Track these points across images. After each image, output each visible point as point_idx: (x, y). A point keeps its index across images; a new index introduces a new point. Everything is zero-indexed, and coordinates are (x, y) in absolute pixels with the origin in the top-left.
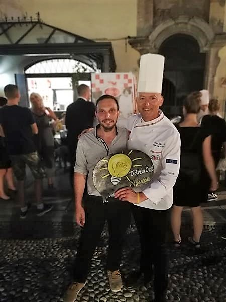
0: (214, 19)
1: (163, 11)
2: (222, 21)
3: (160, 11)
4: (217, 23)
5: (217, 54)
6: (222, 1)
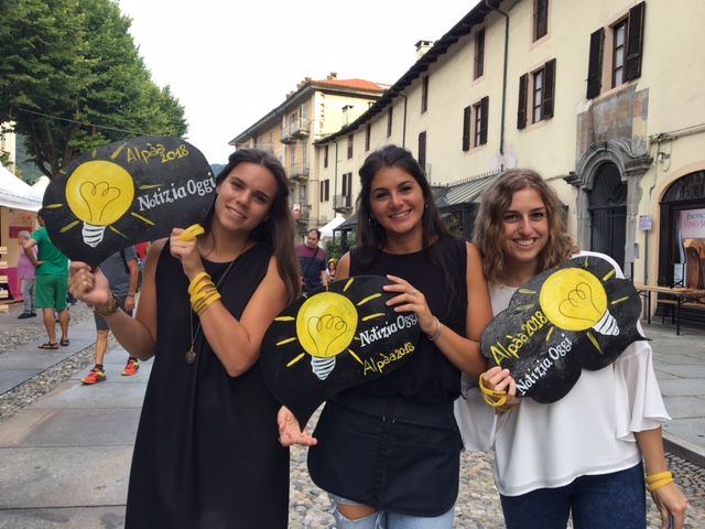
0: (637, 138)
1: (601, 136)
2: (644, 140)
3: (598, 137)
4: (639, 142)
5: (637, 185)
6: (645, 113)
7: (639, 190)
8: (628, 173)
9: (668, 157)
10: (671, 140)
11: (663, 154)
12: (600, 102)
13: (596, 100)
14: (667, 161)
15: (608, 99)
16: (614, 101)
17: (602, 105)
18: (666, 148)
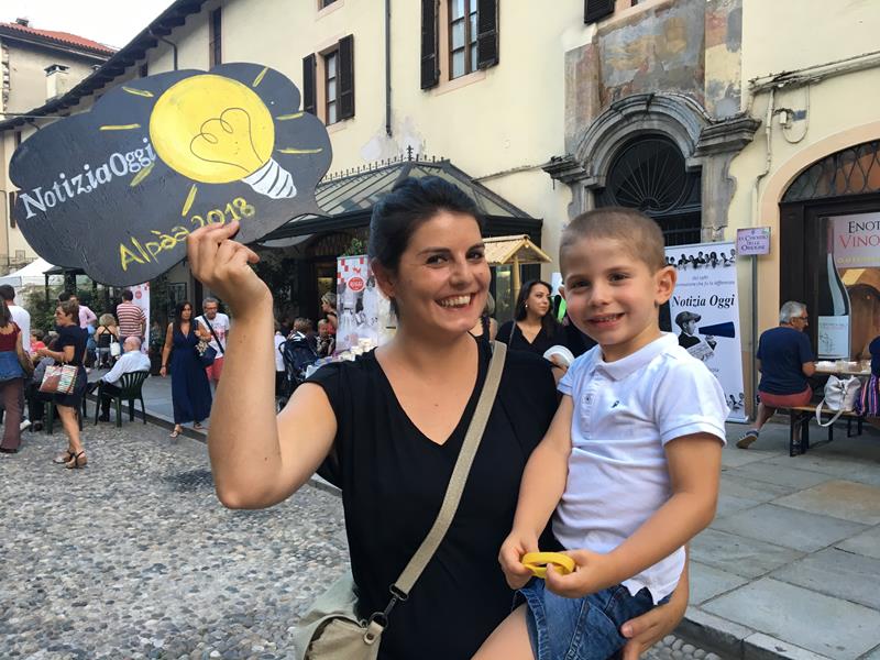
0: (717, 86)
1: (618, 90)
2: (736, 88)
3: (611, 91)
4: (722, 93)
5: (725, 172)
6: (734, 37)
7: (729, 183)
8: (705, 151)
9: (802, 115)
10: (808, 83)
11: (788, 111)
12: (614, 27)
13: (605, 24)
14: (798, 125)
15: (633, 21)
16: (650, 23)
17: (621, 32)
18: (794, 100)
